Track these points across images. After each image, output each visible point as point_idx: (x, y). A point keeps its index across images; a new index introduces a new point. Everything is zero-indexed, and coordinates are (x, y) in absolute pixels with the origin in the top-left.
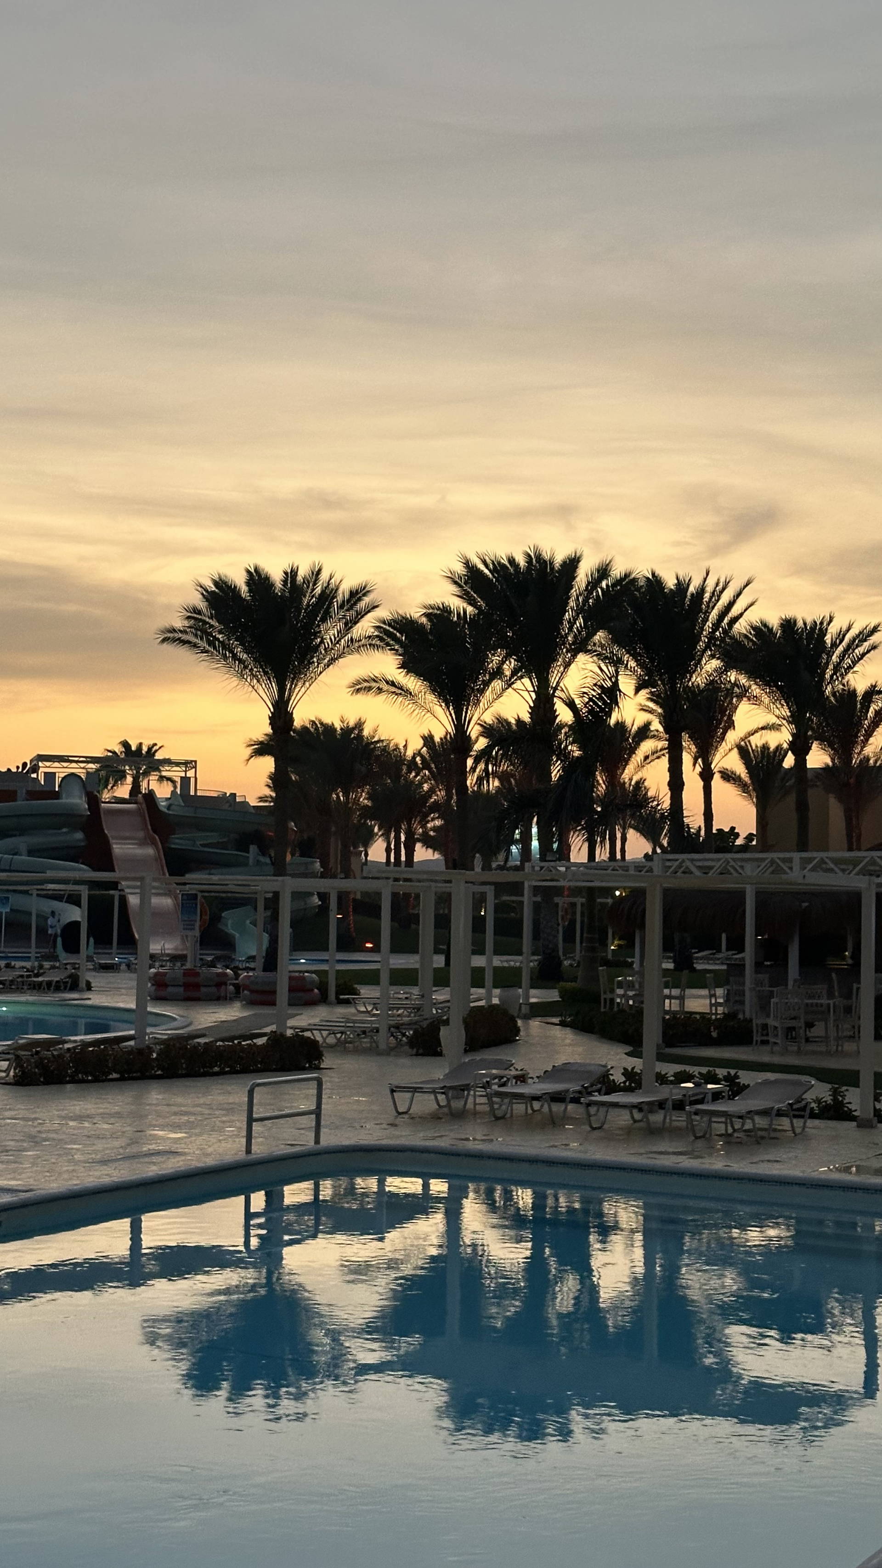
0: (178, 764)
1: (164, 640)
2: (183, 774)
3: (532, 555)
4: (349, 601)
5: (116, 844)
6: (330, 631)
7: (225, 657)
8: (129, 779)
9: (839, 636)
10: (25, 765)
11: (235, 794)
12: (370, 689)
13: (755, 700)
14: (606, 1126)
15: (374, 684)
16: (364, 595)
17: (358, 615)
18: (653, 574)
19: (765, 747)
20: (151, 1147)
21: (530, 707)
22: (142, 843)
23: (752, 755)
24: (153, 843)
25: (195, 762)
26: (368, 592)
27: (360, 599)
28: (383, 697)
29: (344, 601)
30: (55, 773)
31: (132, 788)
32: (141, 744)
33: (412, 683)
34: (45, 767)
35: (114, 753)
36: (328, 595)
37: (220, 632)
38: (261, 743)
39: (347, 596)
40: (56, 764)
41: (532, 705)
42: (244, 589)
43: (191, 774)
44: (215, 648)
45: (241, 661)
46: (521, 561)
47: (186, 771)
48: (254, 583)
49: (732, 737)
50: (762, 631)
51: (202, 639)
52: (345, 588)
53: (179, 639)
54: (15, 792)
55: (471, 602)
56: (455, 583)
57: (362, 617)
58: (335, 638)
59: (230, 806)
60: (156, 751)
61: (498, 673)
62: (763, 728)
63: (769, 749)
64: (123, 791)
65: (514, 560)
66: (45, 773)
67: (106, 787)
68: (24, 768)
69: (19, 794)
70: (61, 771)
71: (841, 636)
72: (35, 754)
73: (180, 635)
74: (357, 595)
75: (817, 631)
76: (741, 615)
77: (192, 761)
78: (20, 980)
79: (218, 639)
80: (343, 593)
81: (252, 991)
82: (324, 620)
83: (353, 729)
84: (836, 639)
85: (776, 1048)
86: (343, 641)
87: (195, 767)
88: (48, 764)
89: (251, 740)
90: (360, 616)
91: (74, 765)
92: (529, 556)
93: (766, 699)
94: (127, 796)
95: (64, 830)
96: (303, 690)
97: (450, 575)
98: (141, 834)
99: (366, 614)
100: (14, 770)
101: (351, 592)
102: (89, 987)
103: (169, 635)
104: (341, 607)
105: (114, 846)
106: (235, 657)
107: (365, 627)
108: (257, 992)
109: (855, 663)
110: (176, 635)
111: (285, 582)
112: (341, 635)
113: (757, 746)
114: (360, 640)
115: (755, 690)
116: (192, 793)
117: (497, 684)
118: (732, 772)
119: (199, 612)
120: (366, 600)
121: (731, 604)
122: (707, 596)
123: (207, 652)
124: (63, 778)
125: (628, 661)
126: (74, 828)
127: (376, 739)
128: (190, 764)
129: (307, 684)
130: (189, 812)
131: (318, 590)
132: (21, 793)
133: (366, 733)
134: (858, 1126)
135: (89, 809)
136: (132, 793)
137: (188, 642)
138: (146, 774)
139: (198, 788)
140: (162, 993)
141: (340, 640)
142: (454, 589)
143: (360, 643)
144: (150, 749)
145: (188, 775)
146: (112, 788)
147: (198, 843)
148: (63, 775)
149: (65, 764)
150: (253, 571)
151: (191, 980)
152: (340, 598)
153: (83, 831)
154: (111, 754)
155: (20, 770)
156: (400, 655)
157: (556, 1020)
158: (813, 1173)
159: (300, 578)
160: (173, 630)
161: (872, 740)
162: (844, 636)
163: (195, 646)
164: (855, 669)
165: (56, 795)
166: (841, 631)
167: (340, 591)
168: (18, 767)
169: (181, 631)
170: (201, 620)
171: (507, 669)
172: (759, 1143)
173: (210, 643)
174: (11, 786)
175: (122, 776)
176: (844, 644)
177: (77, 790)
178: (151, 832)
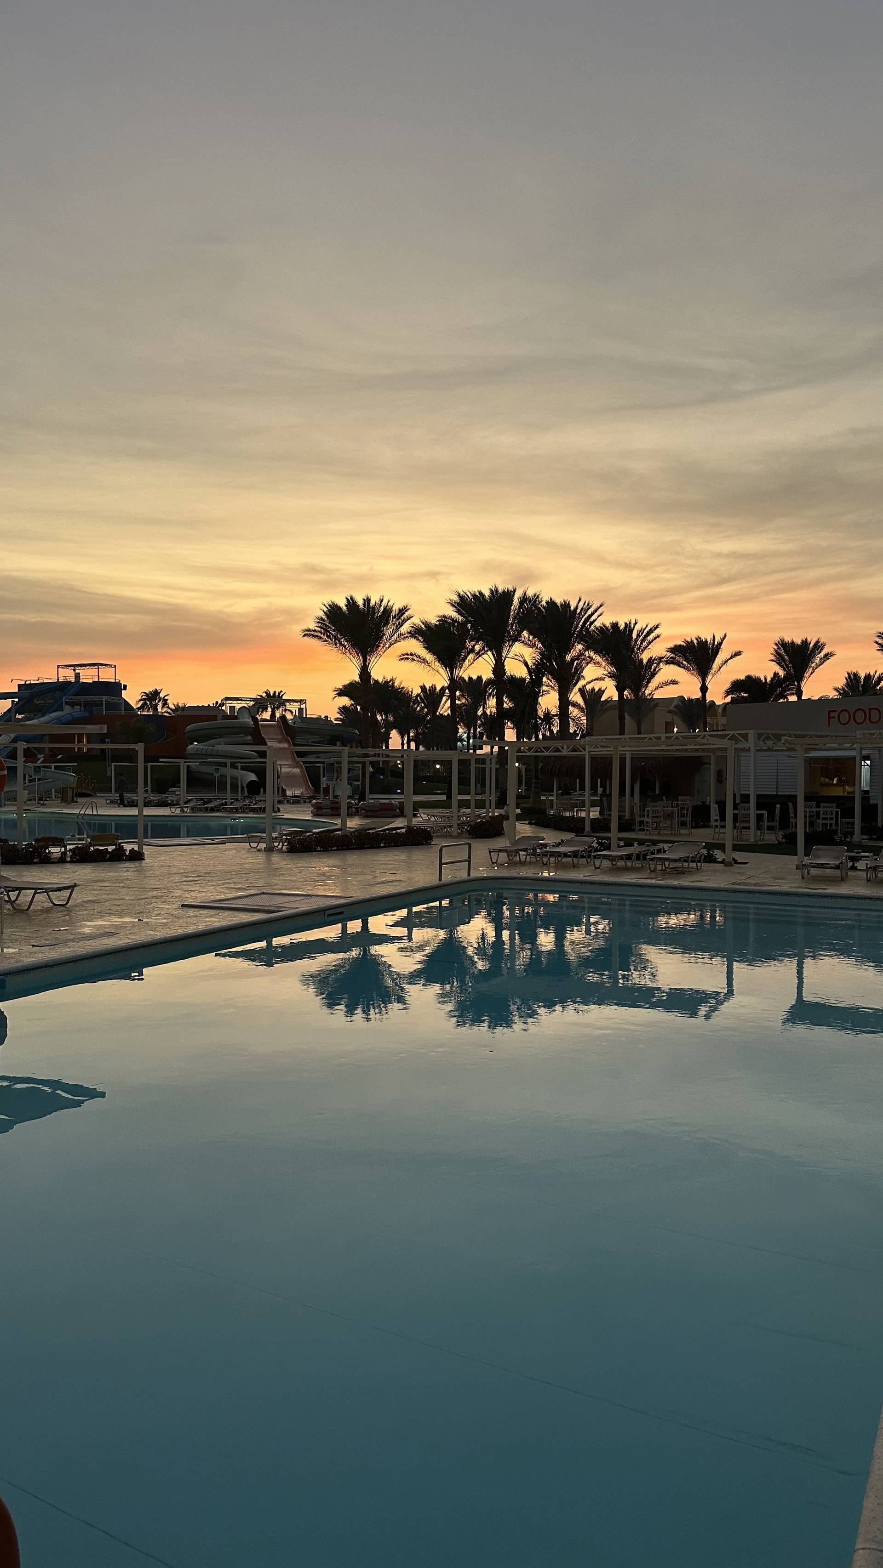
0: (296, 702)
1: (304, 636)
2: (299, 707)
3: (493, 589)
4: (398, 614)
5: (269, 742)
6: (388, 630)
7: (336, 644)
8: (269, 710)
9: (641, 631)
10: (217, 703)
11: (327, 716)
12: (407, 659)
13: (597, 664)
14: (601, 867)
15: (410, 657)
16: (406, 611)
17: (402, 621)
18: (551, 599)
19: (593, 689)
20: (387, 878)
21: (493, 668)
22: (280, 742)
23: (587, 694)
24: (287, 741)
25: (306, 700)
26: (408, 609)
27: (404, 613)
28: (414, 663)
29: (395, 614)
30: (235, 707)
31: (271, 714)
32: (275, 692)
33: (429, 657)
34: (230, 703)
35: (261, 696)
36: (387, 611)
37: (334, 630)
38: (341, 689)
39: (397, 612)
40: (235, 702)
41: (493, 667)
42: (344, 608)
43: (303, 706)
44: (331, 639)
45: (345, 646)
46: (487, 594)
47: (300, 705)
48: (350, 605)
49: (580, 684)
50: (603, 630)
51: (324, 635)
52: (396, 609)
53: (312, 635)
54: (216, 716)
55: (461, 615)
56: (453, 605)
57: (405, 623)
58: (391, 634)
59: (325, 722)
60: (282, 695)
61: (472, 650)
62: (595, 680)
63: (595, 690)
64: (267, 715)
65: (482, 593)
66: (230, 706)
67: (258, 714)
68: (216, 704)
69: (218, 717)
70: (238, 705)
71: (642, 631)
72: (224, 697)
73: (313, 633)
74: (402, 611)
75: (629, 628)
76: (596, 619)
77: (303, 700)
78: (245, 807)
79: (332, 634)
80: (395, 610)
81: (367, 811)
82: (385, 625)
83: (390, 682)
84: (640, 632)
85: (648, 833)
86: (395, 635)
87: (306, 703)
88: (230, 702)
89: (336, 688)
90: (404, 622)
91: (243, 702)
92: (492, 590)
93: (604, 664)
94: (269, 718)
95: (242, 735)
96: (376, 660)
97: (450, 602)
98: (280, 737)
99: (406, 621)
100: (212, 705)
101: (399, 609)
102: (279, 811)
103: (307, 633)
104: (394, 617)
105: (268, 743)
106: (341, 644)
107: (406, 627)
108: (369, 811)
109: (650, 643)
110: (311, 632)
111: (364, 605)
112: (394, 632)
113: (589, 689)
114: (405, 634)
115: (598, 658)
116: (304, 716)
117: (471, 657)
118: (576, 703)
119: (323, 620)
120: (407, 614)
121: (592, 614)
122: (578, 611)
123: (327, 641)
124: (239, 709)
125: (538, 645)
126: (247, 734)
127: (402, 686)
128: (301, 702)
129: (378, 658)
130: (305, 725)
131: (382, 609)
132: (220, 717)
133: (396, 684)
134: (725, 866)
135: (254, 724)
136: (271, 716)
137: (317, 636)
138: (278, 708)
139: (307, 713)
140: (319, 813)
141: (394, 635)
142: (452, 608)
143: (405, 636)
144: (279, 694)
145: (301, 707)
146: (261, 714)
147: (310, 741)
148: (239, 707)
149: (239, 702)
150: (349, 598)
151: (334, 805)
152: (393, 614)
153: (252, 736)
154: (260, 697)
155: (215, 705)
156: (422, 642)
157: (527, 822)
158: (725, 886)
159: (372, 603)
160: (309, 630)
161: (650, 685)
162: (644, 630)
163: (320, 638)
164: (648, 648)
165: (236, 718)
166: (642, 628)
167: (394, 609)
168: (213, 704)
169: (313, 631)
170: (324, 624)
171: (477, 647)
172: (684, 874)
173: (328, 637)
174: (213, 713)
175: (265, 709)
176: (644, 633)
177: (246, 715)
178: (286, 736)
